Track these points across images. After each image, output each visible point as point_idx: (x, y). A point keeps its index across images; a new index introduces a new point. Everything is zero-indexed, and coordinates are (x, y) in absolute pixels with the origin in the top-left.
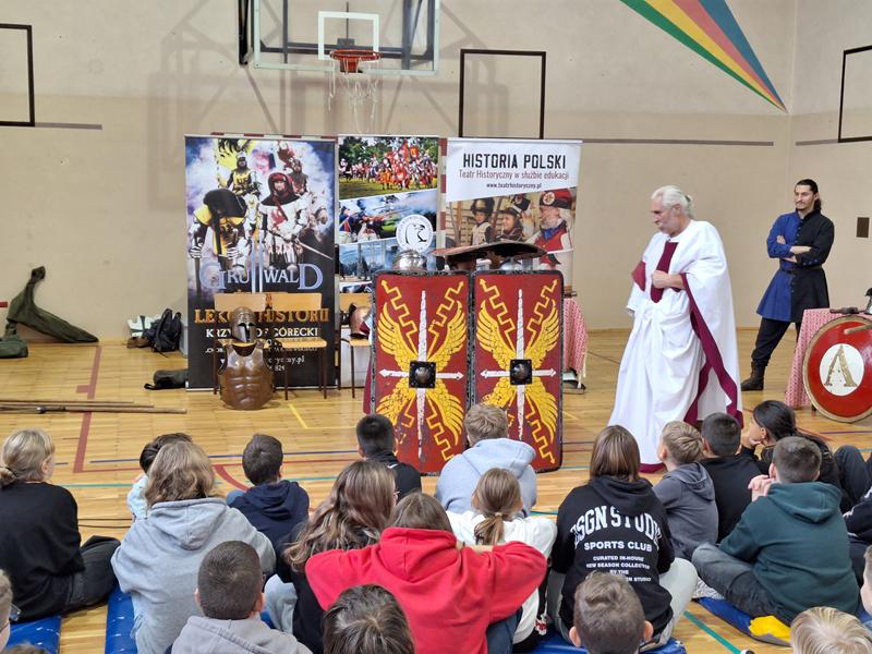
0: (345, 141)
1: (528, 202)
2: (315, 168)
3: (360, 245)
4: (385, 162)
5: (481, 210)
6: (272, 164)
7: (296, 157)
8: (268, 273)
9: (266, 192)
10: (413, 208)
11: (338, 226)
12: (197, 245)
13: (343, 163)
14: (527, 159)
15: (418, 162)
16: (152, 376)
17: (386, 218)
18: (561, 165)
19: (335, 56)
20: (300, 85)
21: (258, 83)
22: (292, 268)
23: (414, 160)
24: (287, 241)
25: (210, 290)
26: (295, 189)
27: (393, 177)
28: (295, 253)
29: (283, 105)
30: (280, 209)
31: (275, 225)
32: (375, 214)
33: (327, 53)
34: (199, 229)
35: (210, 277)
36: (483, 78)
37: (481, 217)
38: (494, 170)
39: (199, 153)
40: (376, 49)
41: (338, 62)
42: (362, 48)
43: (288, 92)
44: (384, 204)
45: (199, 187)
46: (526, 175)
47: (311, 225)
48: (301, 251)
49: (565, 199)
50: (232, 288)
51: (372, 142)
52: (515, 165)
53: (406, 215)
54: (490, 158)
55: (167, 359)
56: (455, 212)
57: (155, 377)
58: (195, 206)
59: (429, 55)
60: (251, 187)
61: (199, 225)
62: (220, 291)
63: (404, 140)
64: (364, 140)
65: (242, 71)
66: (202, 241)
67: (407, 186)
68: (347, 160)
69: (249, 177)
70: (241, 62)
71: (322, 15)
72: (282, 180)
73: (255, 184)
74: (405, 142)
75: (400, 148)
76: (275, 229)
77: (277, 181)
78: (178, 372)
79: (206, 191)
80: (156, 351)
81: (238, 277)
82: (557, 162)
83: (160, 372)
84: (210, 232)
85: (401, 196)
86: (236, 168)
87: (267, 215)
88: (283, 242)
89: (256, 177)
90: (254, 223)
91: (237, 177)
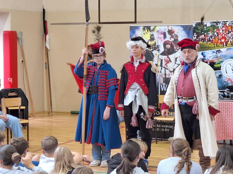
0: (196, 25)
4: (216, 33)
6: (165, 37)
7: (175, 33)
9: (162, 49)
10: (229, 56)
15: (232, 33)
17: (216, 61)
23: (230, 32)
26: (175, 48)
30: (168, 57)
31: (166, 64)
32: (211, 59)
44: (215, 54)
51: (209, 25)
63: (225, 23)
64: (205, 24)
67: (226, 45)
72: (169, 44)
73: (158, 46)
74: (225, 24)
75: (222, 27)
76: (166, 66)
77: (167, 44)
85: (223, 50)
86: (150, 39)
87: (162, 60)
88: (169, 72)
89: (158, 43)
90: (156, 63)
91: (150, 43)
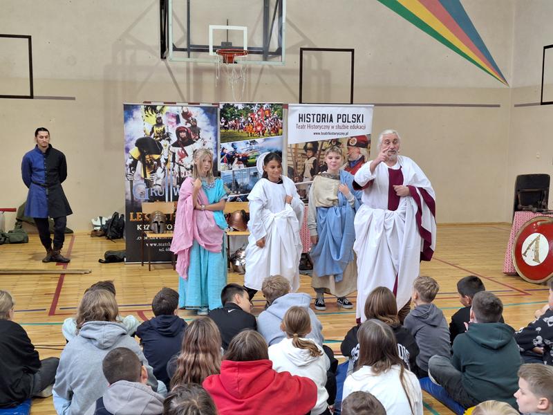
0: (224, 106)
1: (340, 144)
2: (206, 123)
3: (233, 171)
4: (249, 119)
5: (310, 149)
6: (178, 121)
7: (193, 117)
8: (176, 189)
10: (267, 148)
11: (220, 160)
12: (131, 172)
13: (223, 120)
14: (339, 117)
15: (270, 119)
16: (103, 255)
17: (250, 155)
18: (361, 121)
19: (219, 53)
20: (199, 71)
21: (172, 70)
23: (267, 118)
24: (188, 169)
25: (140, 200)
26: (193, 137)
27: (254, 129)
29: (188, 84)
30: (183, 149)
31: (180, 159)
32: (243, 152)
33: (214, 51)
34: (133, 162)
35: (139, 192)
36: (314, 66)
37: (310, 153)
38: (318, 124)
39: (132, 115)
40: (245, 49)
41: (222, 57)
42: (236, 48)
43: (192, 76)
44: (248, 146)
45: (132, 135)
46: (339, 127)
49: (363, 142)
50: (153, 199)
51: (241, 107)
52: (331, 120)
53: (263, 152)
54: (315, 116)
55: (115, 244)
56: (293, 151)
57: (106, 255)
59: (279, 52)
60: (165, 136)
61: (132, 160)
62: (145, 201)
63: (261, 106)
64: (235, 106)
65: (162, 63)
66: (135, 170)
67: (263, 134)
68: (225, 118)
69: (164, 129)
70: (162, 57)
71: (211, 27)
72: (185, 131)
73: (168, 134)
75: (259, 111)
76: (180, 162)
77: (181, 131)
78: (120, 252)
79: (137, 138)
80: (108, 239)
81: (157, 192)
82: (358, 118)
83: (109, 252)
84: (139, 164)
85: (259, 140)
86: (155, 123)
87: (175, 153)
88: (185, 170)
89: (168, 129)
90: (167, 158)
91: (156, 129)
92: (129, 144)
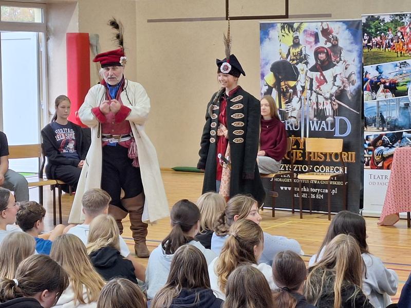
2: (348, 42)
4: (399, 34)
6: (317, 40)
7: (334, 34)
8: (313, 123)
9: (312, 61)
17: (400, 80)
22: (330, 119)
24: (326, 99)
26: (333, 59)
28: (332, 109)
30: (322, 75)
31: (318, 87)
34: (268, 90)
39: (268, 35)
44: (398, 68)
45: (268, 59)
47: (344, 86)
48: (336, 107)
51: (388, 19)
58: (265, 73)
60: (302, 58)
61: (267, 87)
64: (381, 18)
69: (301, 50)
72: (324, 52)
73: (305, 55)
77: (320, 53)
79: (272, 62)
81: (292, 125)
86: (292, 44)
87: (313, 79)
88: (324, 99)
89: (305, 50)
90: (303, 85)
91: (292, 51)
92: (265, 69)
